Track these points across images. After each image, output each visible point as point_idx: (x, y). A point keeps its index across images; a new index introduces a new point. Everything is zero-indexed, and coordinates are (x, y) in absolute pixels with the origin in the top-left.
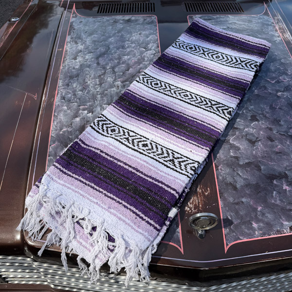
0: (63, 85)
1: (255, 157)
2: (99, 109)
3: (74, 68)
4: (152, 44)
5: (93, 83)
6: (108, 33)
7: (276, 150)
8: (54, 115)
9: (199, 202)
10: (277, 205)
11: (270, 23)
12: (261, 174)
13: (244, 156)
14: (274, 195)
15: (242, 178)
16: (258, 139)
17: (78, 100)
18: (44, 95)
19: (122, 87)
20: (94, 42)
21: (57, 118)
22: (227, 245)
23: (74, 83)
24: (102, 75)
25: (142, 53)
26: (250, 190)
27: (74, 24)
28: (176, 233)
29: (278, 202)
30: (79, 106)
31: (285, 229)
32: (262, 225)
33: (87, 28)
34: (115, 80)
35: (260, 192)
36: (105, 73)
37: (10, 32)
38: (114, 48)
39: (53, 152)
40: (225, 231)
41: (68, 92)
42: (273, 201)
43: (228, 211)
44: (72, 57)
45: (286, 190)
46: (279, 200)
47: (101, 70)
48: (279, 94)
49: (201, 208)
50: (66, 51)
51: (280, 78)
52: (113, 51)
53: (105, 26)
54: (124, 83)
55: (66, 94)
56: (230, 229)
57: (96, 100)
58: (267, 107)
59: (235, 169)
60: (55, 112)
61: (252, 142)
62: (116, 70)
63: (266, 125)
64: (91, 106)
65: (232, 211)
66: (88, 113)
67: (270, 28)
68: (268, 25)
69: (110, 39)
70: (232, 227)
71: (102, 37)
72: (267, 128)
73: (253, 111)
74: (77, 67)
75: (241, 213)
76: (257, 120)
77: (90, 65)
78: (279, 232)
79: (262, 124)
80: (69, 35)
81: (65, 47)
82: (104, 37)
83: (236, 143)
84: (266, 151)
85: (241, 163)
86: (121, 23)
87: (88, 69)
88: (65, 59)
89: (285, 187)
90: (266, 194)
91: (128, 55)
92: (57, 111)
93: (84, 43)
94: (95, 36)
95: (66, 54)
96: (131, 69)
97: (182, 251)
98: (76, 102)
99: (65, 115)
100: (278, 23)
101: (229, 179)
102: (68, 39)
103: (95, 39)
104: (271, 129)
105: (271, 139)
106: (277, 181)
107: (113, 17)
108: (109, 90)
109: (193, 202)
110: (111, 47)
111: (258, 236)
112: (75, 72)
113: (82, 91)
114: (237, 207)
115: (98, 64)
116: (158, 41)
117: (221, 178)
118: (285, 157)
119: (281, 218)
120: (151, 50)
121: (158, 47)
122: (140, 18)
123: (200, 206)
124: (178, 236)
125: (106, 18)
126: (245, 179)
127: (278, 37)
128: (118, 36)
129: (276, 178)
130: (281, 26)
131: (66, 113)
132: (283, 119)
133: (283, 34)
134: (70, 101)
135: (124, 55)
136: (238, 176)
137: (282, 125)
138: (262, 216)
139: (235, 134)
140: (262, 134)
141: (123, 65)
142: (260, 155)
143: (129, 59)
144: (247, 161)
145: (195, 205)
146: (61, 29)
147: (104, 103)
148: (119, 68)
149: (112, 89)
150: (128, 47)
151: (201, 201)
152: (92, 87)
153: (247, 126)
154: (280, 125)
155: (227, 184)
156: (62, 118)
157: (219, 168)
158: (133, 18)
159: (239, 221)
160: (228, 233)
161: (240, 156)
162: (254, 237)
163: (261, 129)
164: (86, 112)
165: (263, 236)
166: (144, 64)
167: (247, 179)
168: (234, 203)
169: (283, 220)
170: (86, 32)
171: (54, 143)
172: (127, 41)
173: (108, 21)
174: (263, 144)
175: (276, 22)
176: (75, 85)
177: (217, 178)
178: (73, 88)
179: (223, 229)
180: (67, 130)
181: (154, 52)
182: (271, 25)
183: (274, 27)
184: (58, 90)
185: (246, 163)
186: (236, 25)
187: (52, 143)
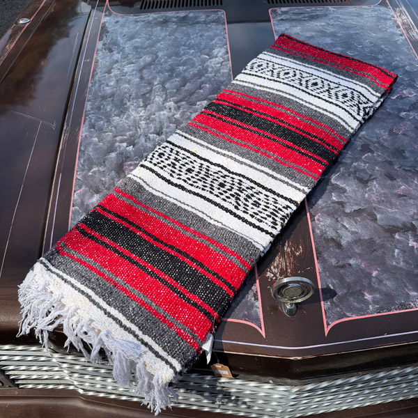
0: (92, 109)
1: (368, 201)
2: (143, 140)
3: (107, 85)
4: (219, 49)
5: (135, 104)
6: (156, 36)
7: (399, 191)
8: (80, 149)
9: (286, 266)
10: (401, 269)
11: (388, 17)
12: (376, 225)
13: (352, 201)
14: (396, 254)
15: (349, 231)
16: (372, 178)
17: (113, 129)
18: (65, 123)
19: (175, 109)
20: (136, 48)
21: (84, 155)
22: (328, 324)
23: (107, 105)
24: (147, 93)
25: (204, 61)
26: (360, 248)
27: (107, 25)
28: (255, 309)
29: (402, 264)
30: (115, 136)
31: (412, 302)
32: (378, 296)
33: (126, 30)
34: (166, 100)
35: (375, 250)
36: (151, 90)
38: (164, 55)
39: (79, 201)
40: (324, 305)
41: (99, 118)
42: (394, 263)
43: (328, 277)
44: (105, 69)
45: (413, 247)
46: (403, 261)
47: (145, 86)
48: (403, 114)
49: (291, 273)
50: (97, 62)
51: (404, 92)
52: (163, 60)
53: (152, 27)
54: (179, 104)
55: (96, 121)
56: (332, 303)
57: (139, 128)
58: (385, 132)
59: (339, 219)
60: (81, 146)
61: (364, 182)
62: (167, 85)
63: (384, 158)
64: (131, 136)
65: (334, 278)
66: (127, 146)
67: (390, 23)
68: (386, 19)
69: (159, 45)
70: (334, 299)
71: (147, 42)
72: (386, 161)
73: (365, 138)
74: (112, 84)
75: (348, 280)
76: (371, 151)
77: (130, 81)
78: (403, 306)
79: (378, 156)
80: (100, 40)
81: (95, 56)
82: (149, 41)
83: (341, 184)
84: (384, 194)
85: (348, 211)
86: (173, 22)
87: (127, 85)
88: (95, 73)
89: (412, 243)
90: (384, 253)
91: (184, 64)
92: (84, 144)
93: (121, 50)
94: (138, 41)
95: (96, 66)
96: (188, 84)
97: (263, 333)
98: (111, 131)
99: (95, 150)
100: (400, 16)
101: (330, 233)
102: (99, 45)
103: (137, 45)
104: (391, 163)
105: (391, 177)
106: (399, 235)
107: (163, 14)
108: (157, 114)
109: (278, 265)
110: (160, 54)
111: (372, 312)
112: (108, 90)
113: (119, 117)
114: (342, 271)
115: (142, 78)
116: (226, 44)
117: (318, 232)
118: (411, 201)
119: (406, 287)
120: (216, 57)
121: (227, 52)
122: (201, 14)
123: (289, 270)
124: (256, 312)
125: (152, 16)
126: (353, 233)
127: (401, 35)
128: (170, 40)
129: (399, 231)
130: (405, 21)
131: (97, 147)
132: (409, 149)
133: (407, 31)
134: (102, 130)
135: (178, 66)
136: (344, 229)
137: (408, 158)
138: (378, 284)
139: (339, 171)
140: (378, 171)
141: (177, 79)
142: (375, 199)
143: (185, 71)
144: (356, 208)
145: (282, 269)
146: (88, 33)
147: (151, 131)
148: (172, 83)
149: (162, 113)
150: (184, 54)
151: (290, 263)
152: (132, 110)
153: (357, 160)
154: (405, 158)
155: (327, 240)
156: (91, 154)
157: (316, 218)
158: (191, 15)
159: (345, 291)
160: (329, 308)
161: (346, 201)
162: (368, 313)
163: (376, 163)
164: (125, 144)
165: (380, 312)
166: (208, 77)
167: (357, 233)
168: (338, 266)
169: (410, 290)
170: (124, 36)
171: (80, 188)
172: (183, 46)
173: (155, 19)
174: (379, 184)
175: (398, 14)
176: (108, 108)
177: (314, 232)
178: (107, 112)
179: (322, 303)
180: (99, 170)
181: (222, 60)
182: (390, 19)
183: (395, 21)
184: (86, 116)
185: (355, 211)
186: (339, 20)
187: (77, 188)
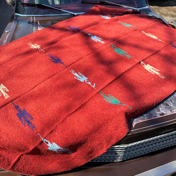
22: (134, 124)
31: (158, 115)
32: (147, 114)
37: (7, 38)
111: (146, 119)
119: (155, 111)
165: (149, 119)
169: (156, 112)
